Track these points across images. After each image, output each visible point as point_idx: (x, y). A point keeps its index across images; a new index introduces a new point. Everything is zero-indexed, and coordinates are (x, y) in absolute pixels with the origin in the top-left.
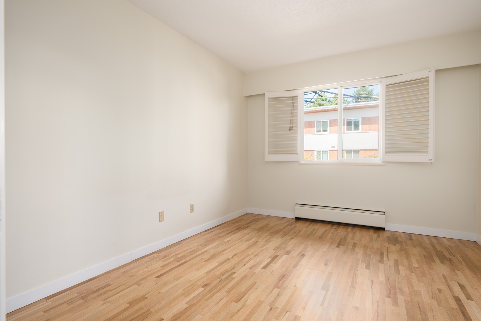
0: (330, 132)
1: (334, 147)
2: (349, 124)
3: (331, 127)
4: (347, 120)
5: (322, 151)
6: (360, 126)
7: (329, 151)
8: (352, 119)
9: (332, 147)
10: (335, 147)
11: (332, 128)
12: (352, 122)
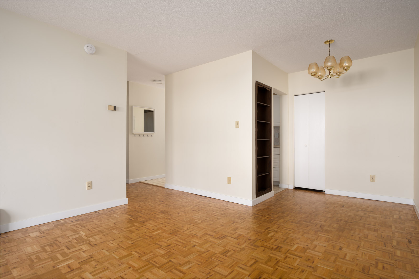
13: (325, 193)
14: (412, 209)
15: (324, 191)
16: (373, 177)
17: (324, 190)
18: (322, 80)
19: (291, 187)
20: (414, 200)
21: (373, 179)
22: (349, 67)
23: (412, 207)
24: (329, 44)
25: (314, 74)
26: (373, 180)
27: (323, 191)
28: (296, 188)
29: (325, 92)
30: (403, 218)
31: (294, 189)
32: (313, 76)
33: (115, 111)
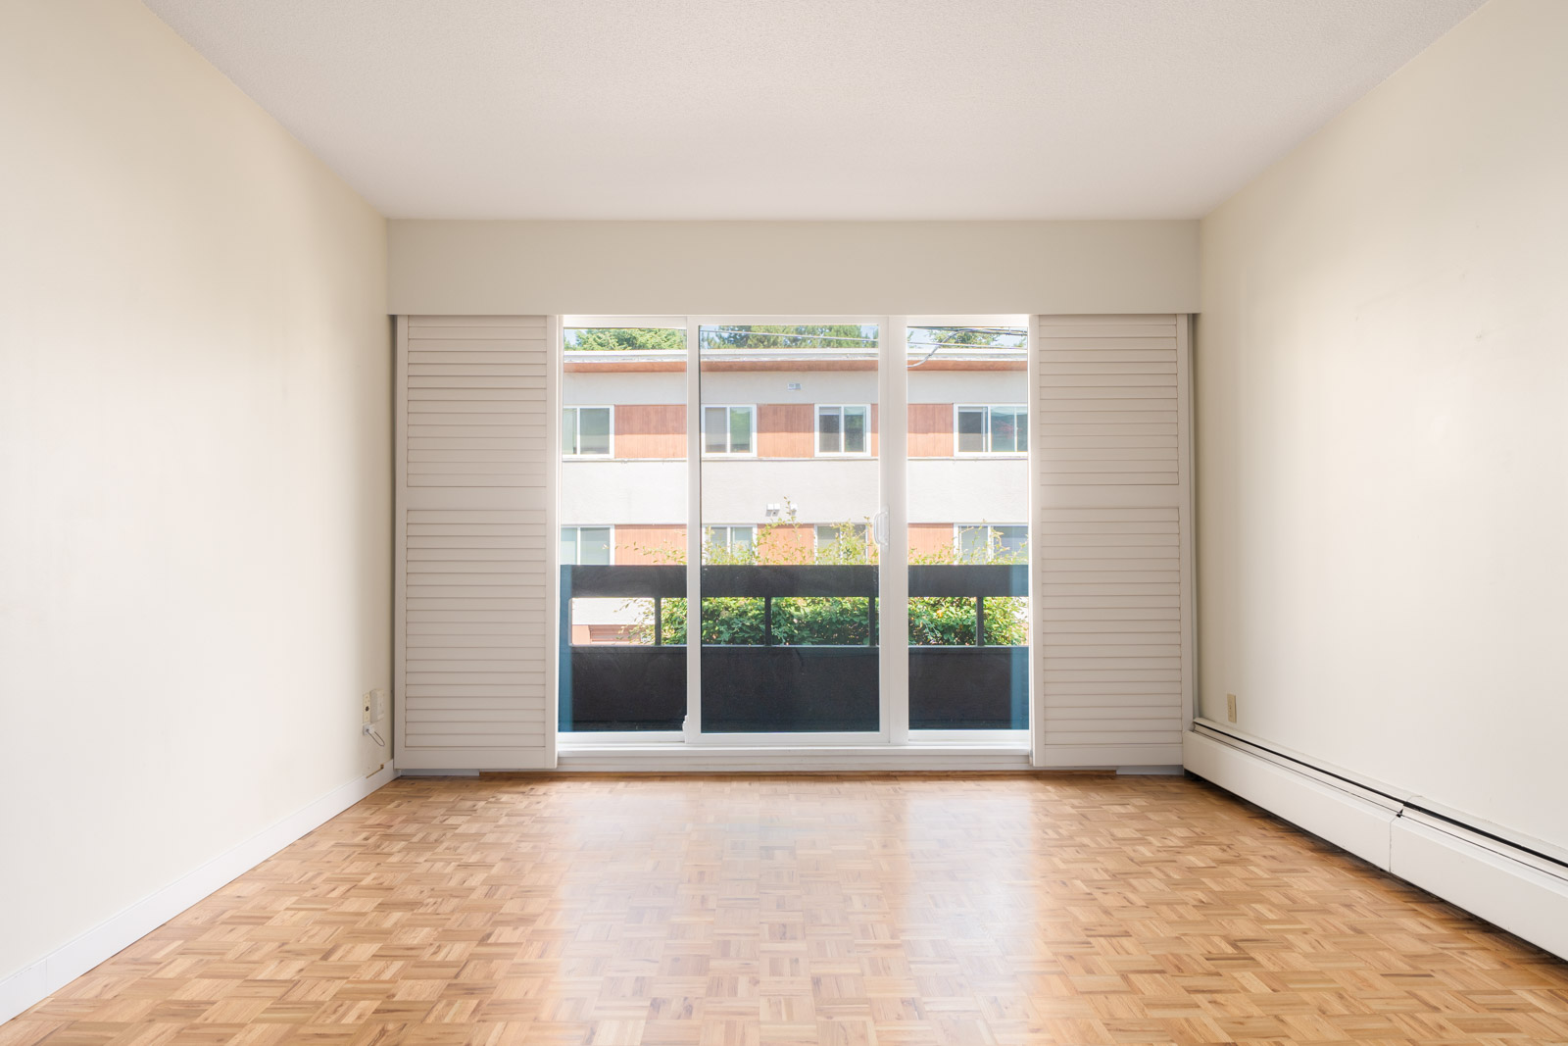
0: (759, 454)
1: (775, 513)
2: (829, 424)
3: (764, 435)
4: (820, 408)
5: (729, 530)
6: (868, 437)
7: (755, 530)
8: (838, 408)
9: (769, 512)
10: (780, 512)
11: (769, 436)
12: (837, 417)
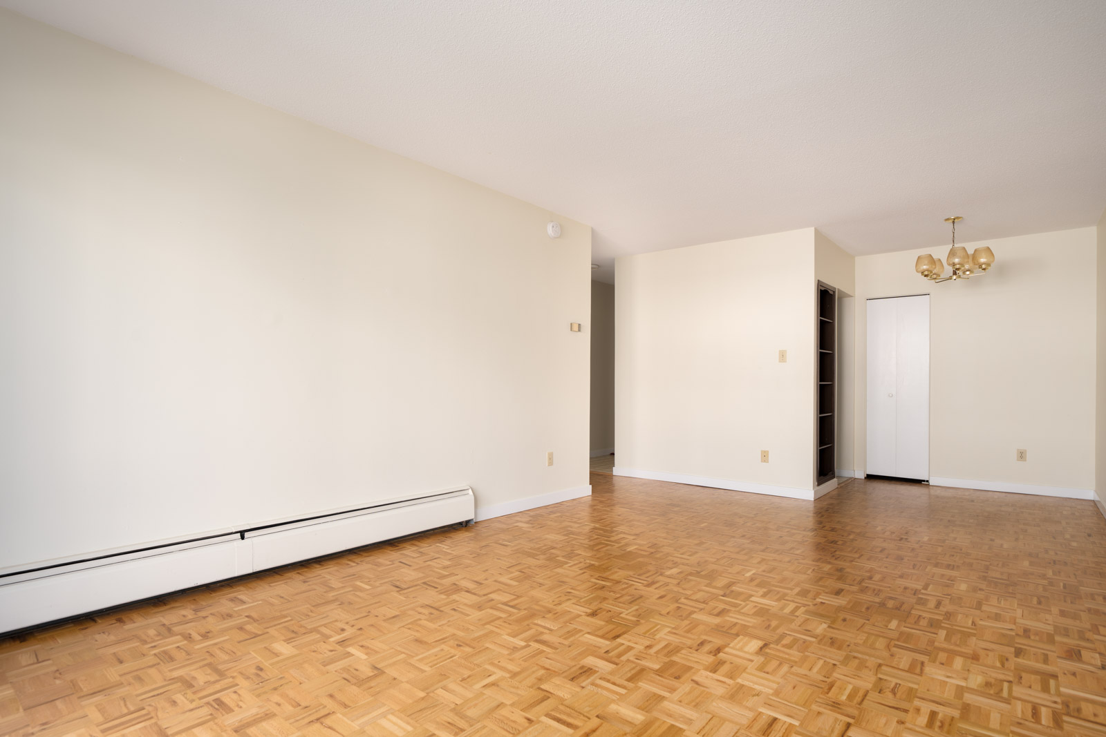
13: (929, 485)
14: (1093, 504)
15: (927, 481)
16: (1022, 453)
17: (926, 479)
18: (937, 281)
19: (862, 476)
20: (1096, 491)
21: (1022, 455)
22: (988, 265)
23: (1094, 503)
24: (954, 222)
25: (926, 273)
26: (1021, 457)
27: (924, 481)
28: (870, 477)
29: (931, 295)
30: (1077, 514)
31: (865, 478)
32: (926, 276)
33: (579, 333)
